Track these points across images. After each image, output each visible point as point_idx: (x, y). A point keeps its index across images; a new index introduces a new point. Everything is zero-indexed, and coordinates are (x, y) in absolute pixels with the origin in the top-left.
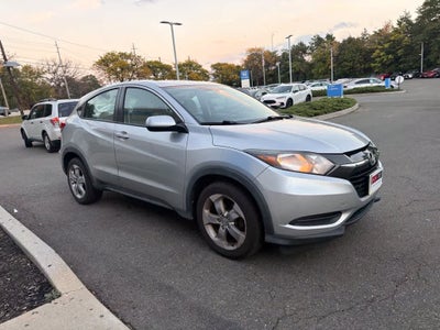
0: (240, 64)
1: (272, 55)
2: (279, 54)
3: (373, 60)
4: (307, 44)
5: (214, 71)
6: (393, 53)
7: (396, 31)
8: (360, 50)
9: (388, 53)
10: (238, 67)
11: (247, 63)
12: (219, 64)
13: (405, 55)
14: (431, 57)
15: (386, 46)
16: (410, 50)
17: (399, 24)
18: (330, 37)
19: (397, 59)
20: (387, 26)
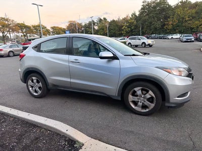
0: (65, 28)
1: (80, 25)
2: (83, 24)
3: (123, 30)
4: (95, 21)
5: (52, 30)
6: (130, 28)
7: (131, 18)
8: (117, 26)
9: (128, 28)
10: (64, 29)
11: (68, 27)
12: (55, 27)
13: (135, 29)
14: (144, 30)
15: (128, 24)
16: (136, 27)
17: (132, 16)
18: (105, 19)
19: (132, 30)
20: (127, 16)
